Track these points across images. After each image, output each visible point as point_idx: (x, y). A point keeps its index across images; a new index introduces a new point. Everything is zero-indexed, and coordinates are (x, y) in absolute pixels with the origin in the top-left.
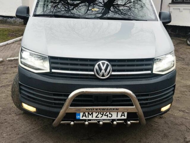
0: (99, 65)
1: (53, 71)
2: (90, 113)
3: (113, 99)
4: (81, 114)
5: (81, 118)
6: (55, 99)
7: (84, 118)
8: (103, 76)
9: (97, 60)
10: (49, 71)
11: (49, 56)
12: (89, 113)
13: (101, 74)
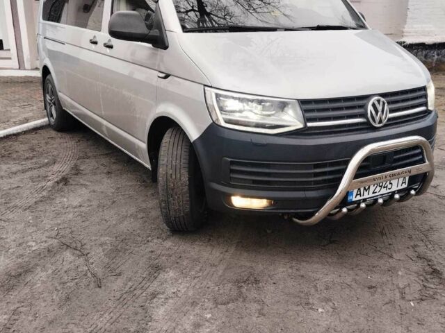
0: (374, 105)
1: (309, 124)
2: (367, 188)
3: (395, 157)
4: (355, 192)
5: (354, 199)
6: (316, 175)
7: (359, 198)
8: (380, 122)
9: (367, 97)
10: (301, 126)
11: (298, 100)
12: (365, 188)
13: (377, 119)
